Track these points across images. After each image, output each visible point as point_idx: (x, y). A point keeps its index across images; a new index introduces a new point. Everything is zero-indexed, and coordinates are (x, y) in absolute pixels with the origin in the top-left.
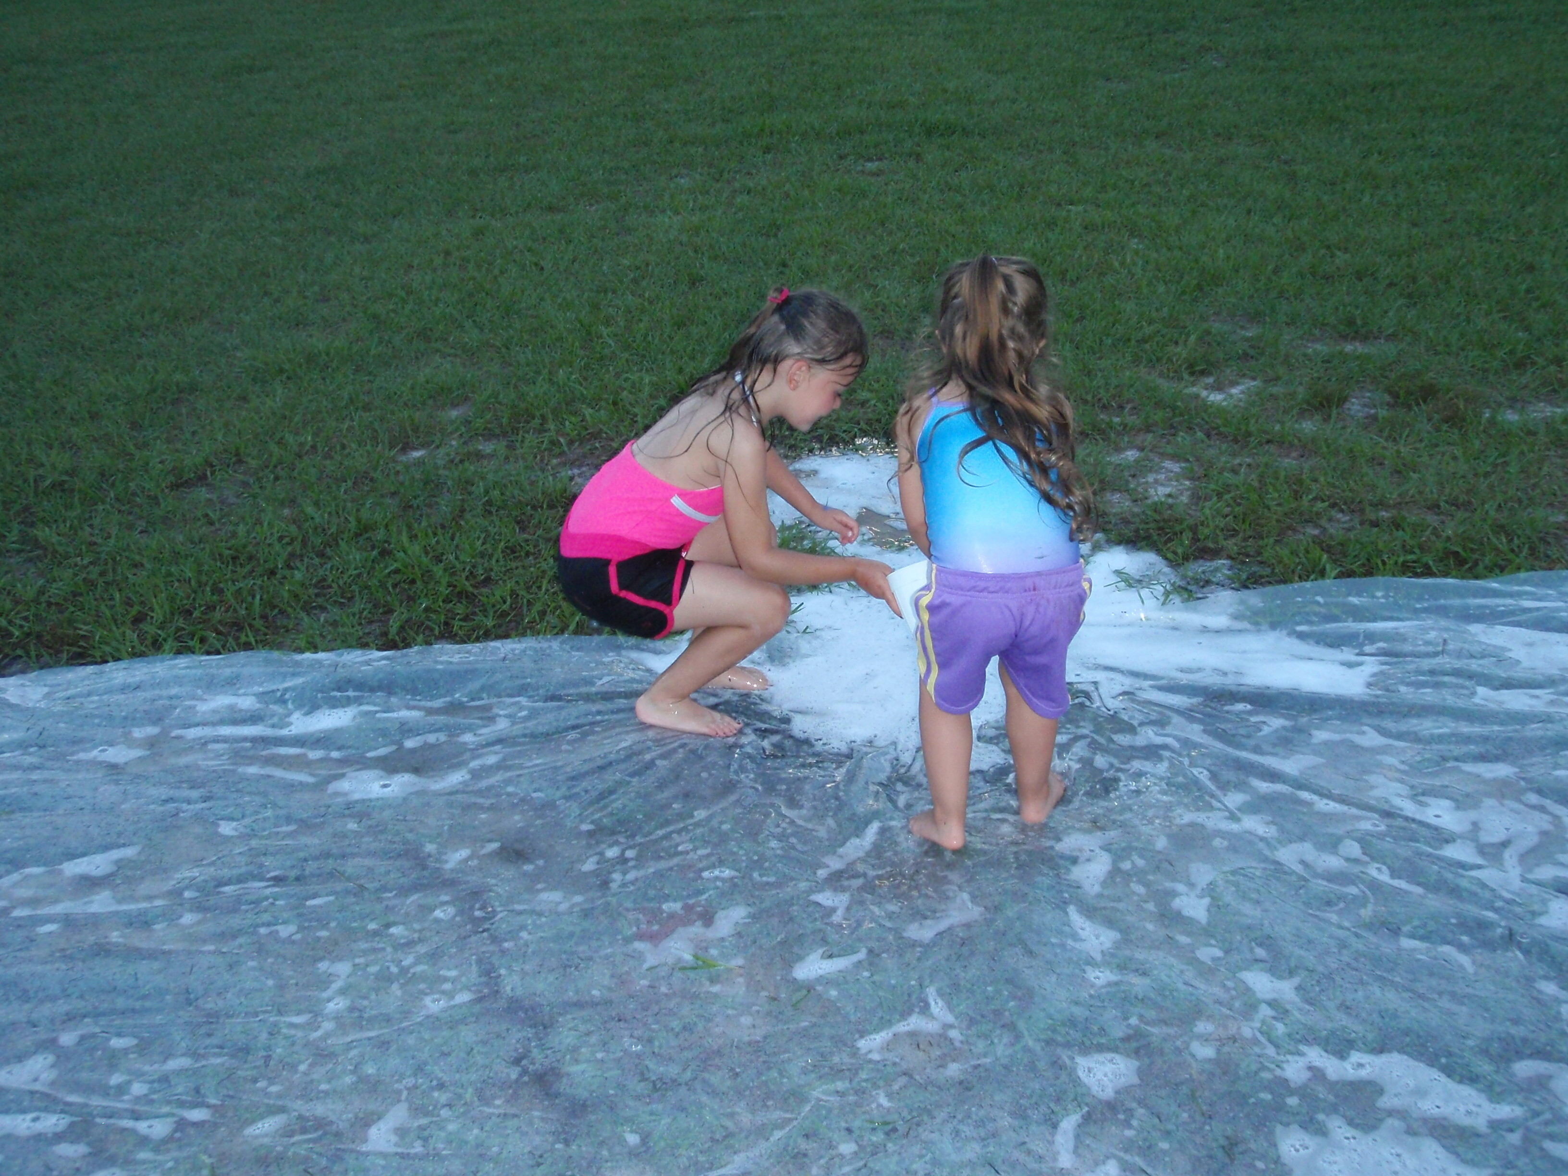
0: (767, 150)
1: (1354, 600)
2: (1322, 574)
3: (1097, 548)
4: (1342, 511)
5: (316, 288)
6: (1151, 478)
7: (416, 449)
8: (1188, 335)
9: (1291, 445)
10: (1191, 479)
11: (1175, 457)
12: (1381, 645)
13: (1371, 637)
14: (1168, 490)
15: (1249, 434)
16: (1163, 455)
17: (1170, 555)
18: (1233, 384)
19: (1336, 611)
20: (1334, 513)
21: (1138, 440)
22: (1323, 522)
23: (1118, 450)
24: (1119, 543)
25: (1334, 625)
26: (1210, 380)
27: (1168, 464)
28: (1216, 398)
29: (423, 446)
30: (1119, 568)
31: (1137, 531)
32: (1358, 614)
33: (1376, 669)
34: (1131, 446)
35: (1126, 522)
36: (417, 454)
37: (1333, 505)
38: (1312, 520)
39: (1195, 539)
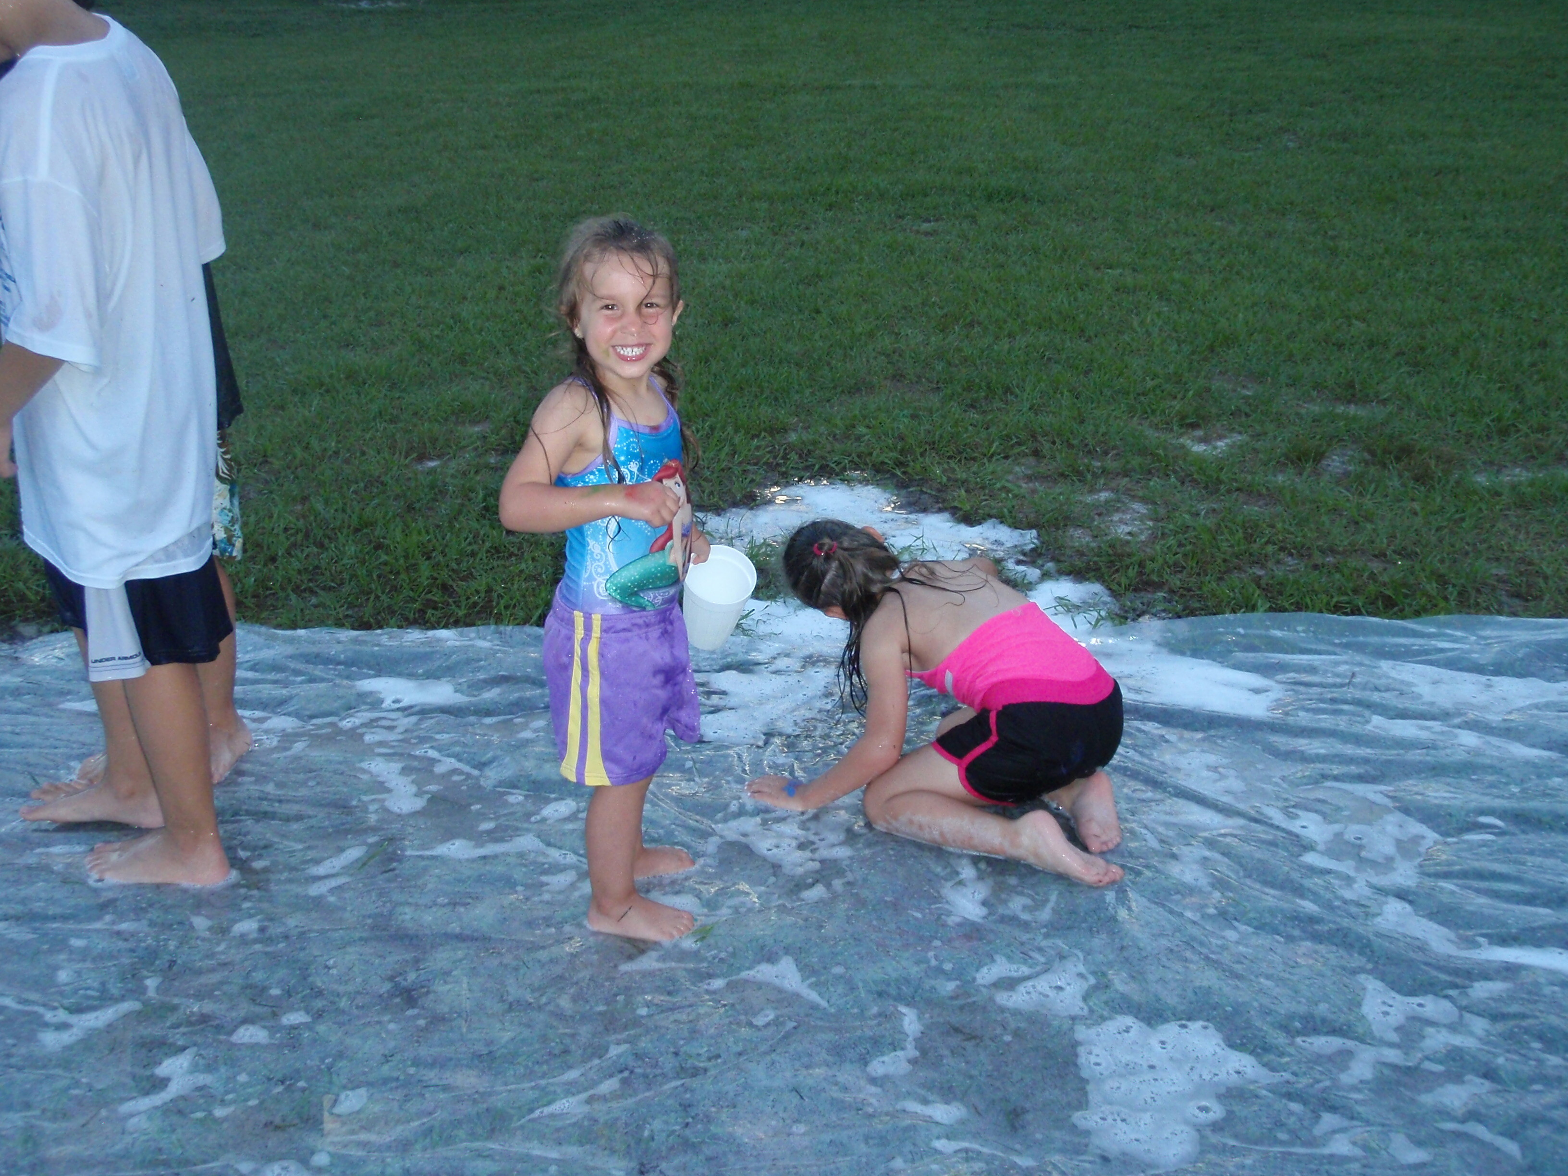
2: (1253, 608)
3: (1046, 576)
4: (1291, 555)
6: (1116, 517)
7: (431, 459)
8: (1187, 391)
9: (1260, 495)
10: (1156, 520)
11: (1144, 500)
14: (1128, 529)
15: (1219, 481)
16: (1133, 498)
17: (1115, 587)
18: (1221, 437)
20: (1282, 555)
21: (1113, 484)
22: (1270, 564)
23: (1092, 491)
24: (1069, 574)
26: (1200, 433)
27: (1137, 506)
28: (1199, 448)
29: (439, 457)
31: (1088, 563)
34: (1106, 487)
35: (1082, 554)
36: (432, 464)
37: (1282, 549)
38: (1260, 561)
39: (1141, 573)
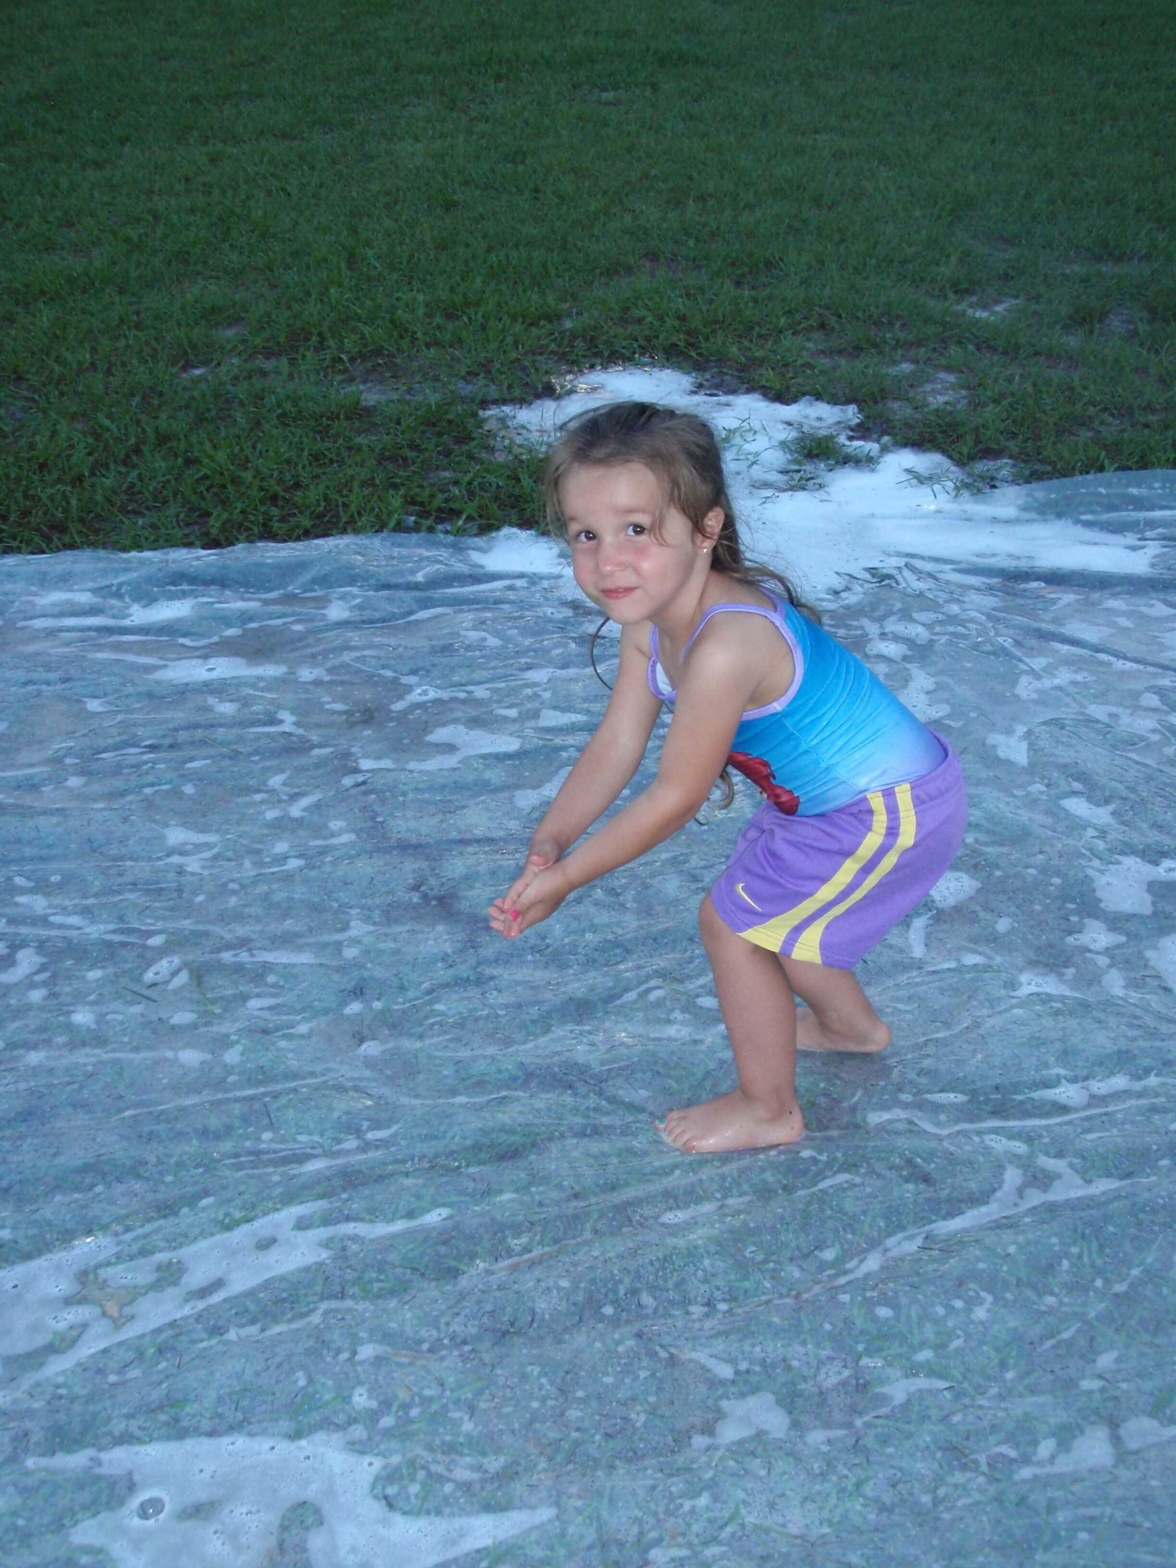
0: (498, 78)
1: (1134, 491)
2: (1101, 469)
3: (884, 450)
4: (1113, 415)
5: (58, 213)
6: (928, 387)
7: (197, 367)
8: (948, 256)
9: (1059, 356)
10: (968, 388)
11: (948, 369)
12: (1160, 530)
13: (1151, 524)
14: (946, 398)
15: (1017, 347)
16: (937, 367)
17: (956, 456)
18: (998, 302)
19: (1116, 501)
20: (1105, 416)
21: (911, 354)
22: (1096, 424)
23: (895, 363)
24: (905, 445)
25: (1115, 514)
26: (975, 299)
27: (942, 375)
28: (982, 314)
29: (206, 363)
30: (909, 467)
31: (920, 434)
32: (1139, 504)
33: (1158, 551)
34: (904, 359)
35: (908, 426)
36: (198, 372)
37: (1105, 410)
38: (1085, 422)
39: (978, 441)
